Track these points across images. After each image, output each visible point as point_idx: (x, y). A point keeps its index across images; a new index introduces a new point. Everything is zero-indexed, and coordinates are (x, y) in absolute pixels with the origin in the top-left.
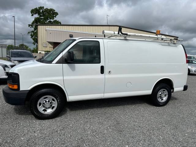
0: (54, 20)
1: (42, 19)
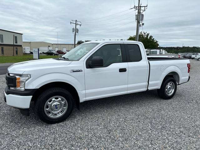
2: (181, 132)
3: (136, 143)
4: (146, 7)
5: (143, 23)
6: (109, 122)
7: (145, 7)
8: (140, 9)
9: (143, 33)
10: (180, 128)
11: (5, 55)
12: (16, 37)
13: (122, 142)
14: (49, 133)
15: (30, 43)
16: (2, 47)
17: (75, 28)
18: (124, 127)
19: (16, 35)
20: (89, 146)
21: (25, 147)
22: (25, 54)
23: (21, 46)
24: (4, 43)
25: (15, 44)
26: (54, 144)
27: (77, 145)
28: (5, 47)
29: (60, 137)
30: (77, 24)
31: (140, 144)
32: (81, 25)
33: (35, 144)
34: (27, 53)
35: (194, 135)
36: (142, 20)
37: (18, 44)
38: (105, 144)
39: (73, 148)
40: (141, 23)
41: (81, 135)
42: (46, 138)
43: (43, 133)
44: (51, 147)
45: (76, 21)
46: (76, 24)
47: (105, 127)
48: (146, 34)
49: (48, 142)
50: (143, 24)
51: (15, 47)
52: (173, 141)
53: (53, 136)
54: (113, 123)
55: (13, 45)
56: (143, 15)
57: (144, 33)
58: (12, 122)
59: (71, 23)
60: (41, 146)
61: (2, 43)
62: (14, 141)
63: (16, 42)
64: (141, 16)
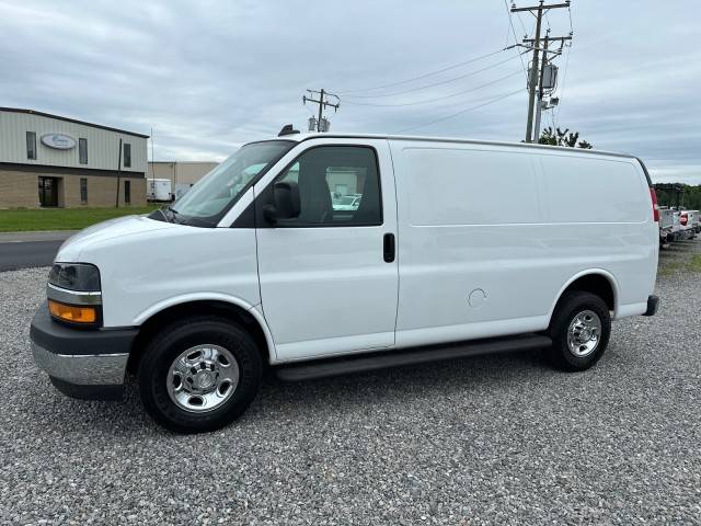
2: (560, 481)
3: (381, 503)
4: (567, 42)
5: (554, 96)
6: (324, 433)
7: (563, 39)
8: (546, 46)
9: (554, 132)
10: (563, 469)
11: (91, 205)
12: (127, 147)
13: (335, 497)
14: (118, 453)
15: (173, 164)
16: (82, 179)
17: (317, 117)
18: (365, 452)
19: (127, 139)
20: (224, 501)
21: (32, 485)
22: (154, 201)
23: (141, 175)
24: (89, 166)
25: (123, 169)
26: (119, 483)
27: (188, 496)
28: (91, 179)
29: (147, 465)
30: (327, 103)
31: (392, 509)
32: (337, 106)
33: (65, 480)
34: (161, 198)
35: (602, 497)
36: (551, 86)
37: (133, 168)
38: (277, 498)
39: (173, 502)
40: (547, 99)
41: (214, 466)
42: (105, 465)
43: (103, 450)
44: (108, 492)
45: (322, 92)
46: (321, 102)
47: (304, 447)
48: (567, 135)
49: (106, 477)
50: (555, 101)
51: (123, 180)
52: (515, 511)
53: (128, 461)
54: (335, 437)
55: (117, 174)
56: (556, 68)
57: (560, 134)
58: (26, 411)
59: (305, 99)
60: (79, 486)
61: (84, 166)
62: (8, 467)
63: (128, 164)
64: (546, 71)
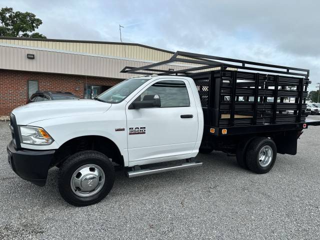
0: (33, 32)
1: (9, 30)
